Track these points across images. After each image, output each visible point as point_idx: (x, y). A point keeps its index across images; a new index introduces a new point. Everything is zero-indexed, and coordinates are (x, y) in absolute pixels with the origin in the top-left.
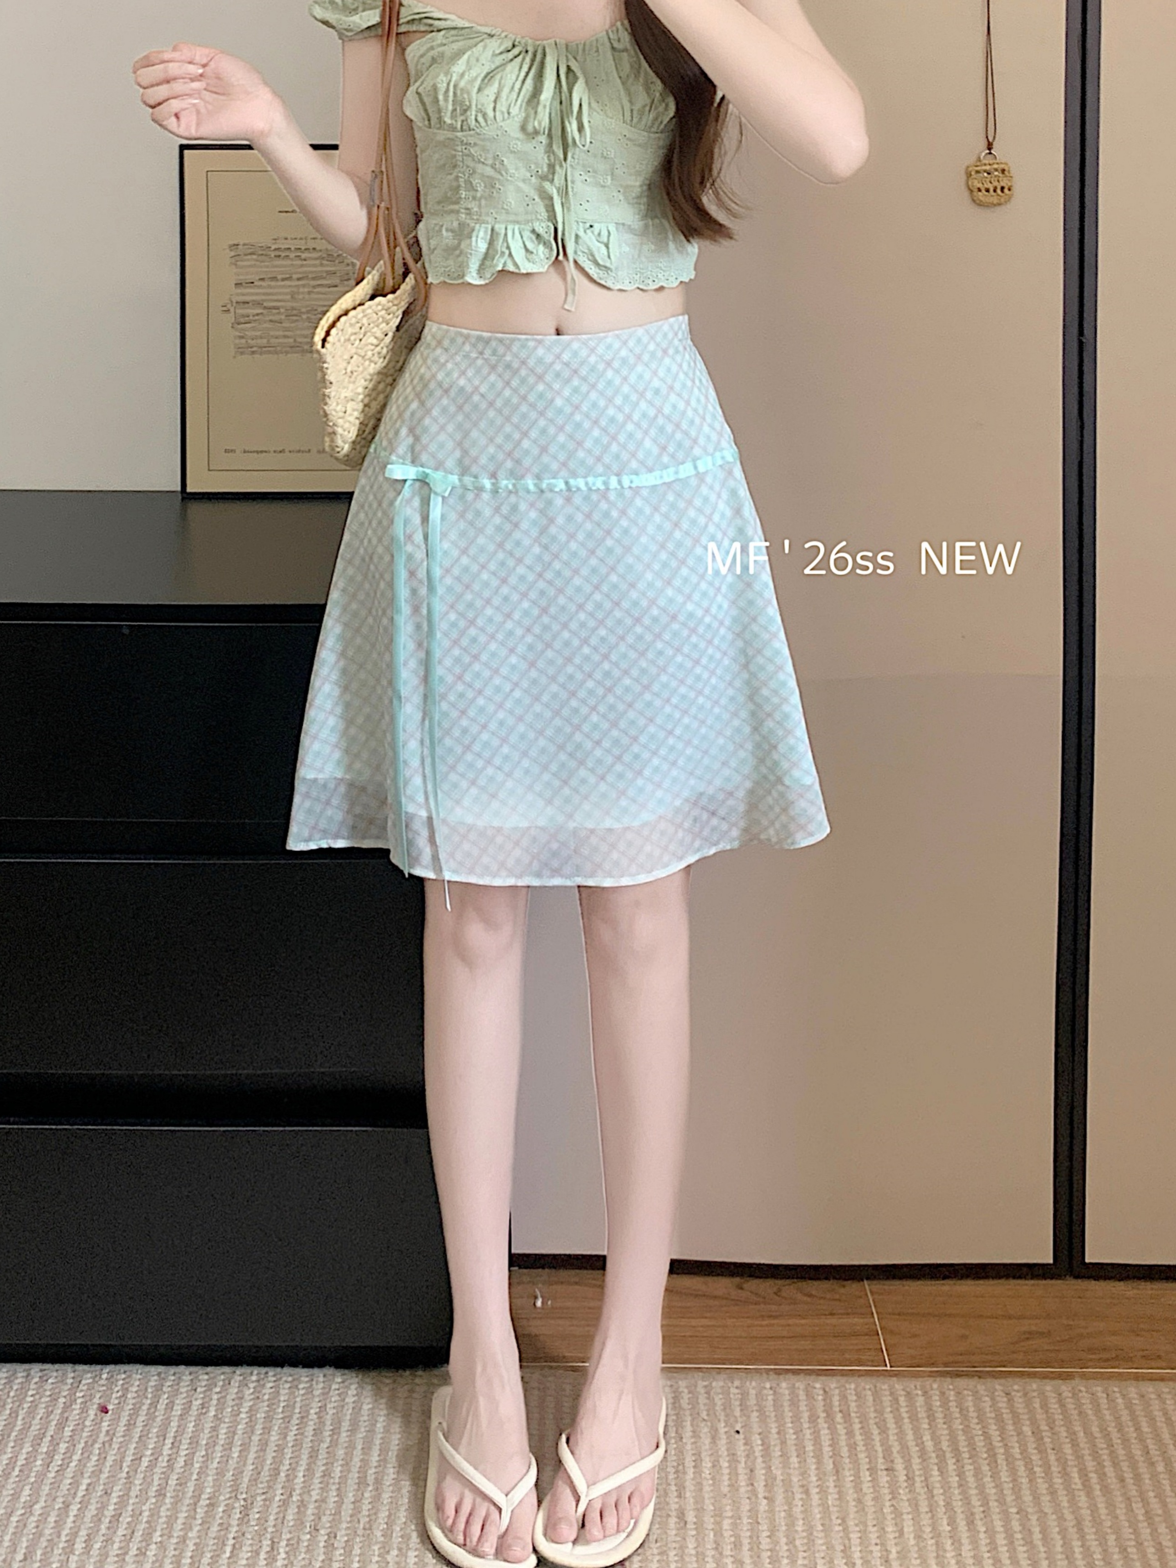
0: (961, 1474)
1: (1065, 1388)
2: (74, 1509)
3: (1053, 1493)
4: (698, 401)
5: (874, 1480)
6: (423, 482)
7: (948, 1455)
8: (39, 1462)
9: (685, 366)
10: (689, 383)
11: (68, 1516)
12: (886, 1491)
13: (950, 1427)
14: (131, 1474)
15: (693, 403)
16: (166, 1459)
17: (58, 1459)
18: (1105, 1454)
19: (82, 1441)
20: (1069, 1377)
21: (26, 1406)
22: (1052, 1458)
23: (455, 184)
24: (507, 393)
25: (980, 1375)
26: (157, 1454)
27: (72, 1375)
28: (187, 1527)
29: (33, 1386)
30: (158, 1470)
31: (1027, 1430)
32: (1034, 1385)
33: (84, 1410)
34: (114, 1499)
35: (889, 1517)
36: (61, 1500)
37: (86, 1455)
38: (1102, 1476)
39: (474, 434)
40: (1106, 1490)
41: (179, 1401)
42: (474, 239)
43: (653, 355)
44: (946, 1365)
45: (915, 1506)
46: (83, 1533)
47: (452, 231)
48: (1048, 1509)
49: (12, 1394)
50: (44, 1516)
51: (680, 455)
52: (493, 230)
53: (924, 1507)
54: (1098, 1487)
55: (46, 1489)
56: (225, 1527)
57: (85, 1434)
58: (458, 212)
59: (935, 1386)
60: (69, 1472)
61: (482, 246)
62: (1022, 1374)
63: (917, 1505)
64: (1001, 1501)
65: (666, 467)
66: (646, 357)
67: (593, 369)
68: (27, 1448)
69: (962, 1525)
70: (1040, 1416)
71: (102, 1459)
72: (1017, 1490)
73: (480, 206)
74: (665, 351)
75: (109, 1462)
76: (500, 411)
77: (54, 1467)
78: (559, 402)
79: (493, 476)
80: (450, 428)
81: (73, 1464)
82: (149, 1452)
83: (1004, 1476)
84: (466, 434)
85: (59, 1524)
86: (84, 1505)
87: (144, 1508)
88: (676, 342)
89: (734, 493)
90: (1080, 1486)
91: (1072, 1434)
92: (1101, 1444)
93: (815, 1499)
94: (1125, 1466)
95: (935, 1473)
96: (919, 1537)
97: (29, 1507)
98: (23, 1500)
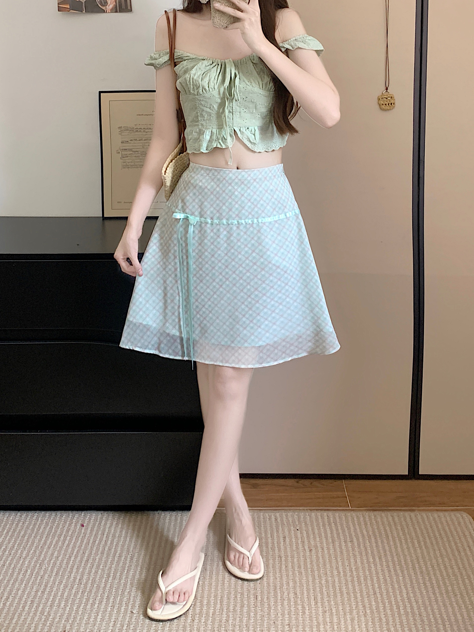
0: (376, 543)
1: (412, 514)
2: (73, 558)
3: (408, 548)
4: (286, 193)
5: (346, 546)
6: (186, 219)
7: (372, 536)
8: (60, 543)
9: (281, 182)
10: (283, 188)
11: (70, 561)
12: (351, 549)
13: (372, 528)
14: (92, 546)
15: (284, 194)
16: (104, 541)
17: (67, 542)
18: (426, 535)
19: (75, 536)
20: (413, 510)
21: (55, 525)
22: (408, 537)
23: (197, 115)
24: (218, 189)
25: (382, 510)
26: (101, 540)
27: (71, 514)
28: (112, 563)
29: (58, 518)
30: (101, 545)
31: (399, 528)
32: (402, 513)
33: (76, 525)
34: (86, 555)
35: (352, 557)
36: (68, 555)
37: (76, 541)
38: (425, 543)
39: (206, 203)
40: (426, 547)
41: (107, 522)
42: (205, 135)
43: (270, 177)
44: (371, 507)
45: (361, 554)
46: (76, 566)
47: (197, 132)
48: (407, 553)
49: (51, 521)
50: (62, 561)
51: (280, 212)
52: (212, 131)
53: (364, 554)
54: (424, 546)
55: (63, 552)
56: (125, 563)
57: (76, 534)
58: (198, 125)
59: (367, 514)
60: (71, 546)
61: (208, 138)
62: (397, 510)
63: (361, 553)
64: (391, 552)
65: (275, 215)
66: (268, 178)
67: (249, 182)
68: (56, 538)
69: (377, 560)
70: (404, 523)
71: (82, 541)
72: (396, 548)
73: (206, 123)
74: (275, 176)
75: (84, 543)
76: (215, 196)
77: (65, 545)
78: (236, 193)
79: (212, 218)
80: (197, 201)
81: (72, 543)
82: (98, 539)
83: (392, 543)
84: (202, 203)
85: (67, 563)
86: (76, 557)
87: (97, 558)
88: (278, 173)
89: (299, 224)
90: (418, 546)
91: (415, 529)
92: (425, 532)
93: (326, 552)
94: (433, 539)
95: (368, 542)
96: (362, 563)
97: (58, 557)
98: (55, 556)
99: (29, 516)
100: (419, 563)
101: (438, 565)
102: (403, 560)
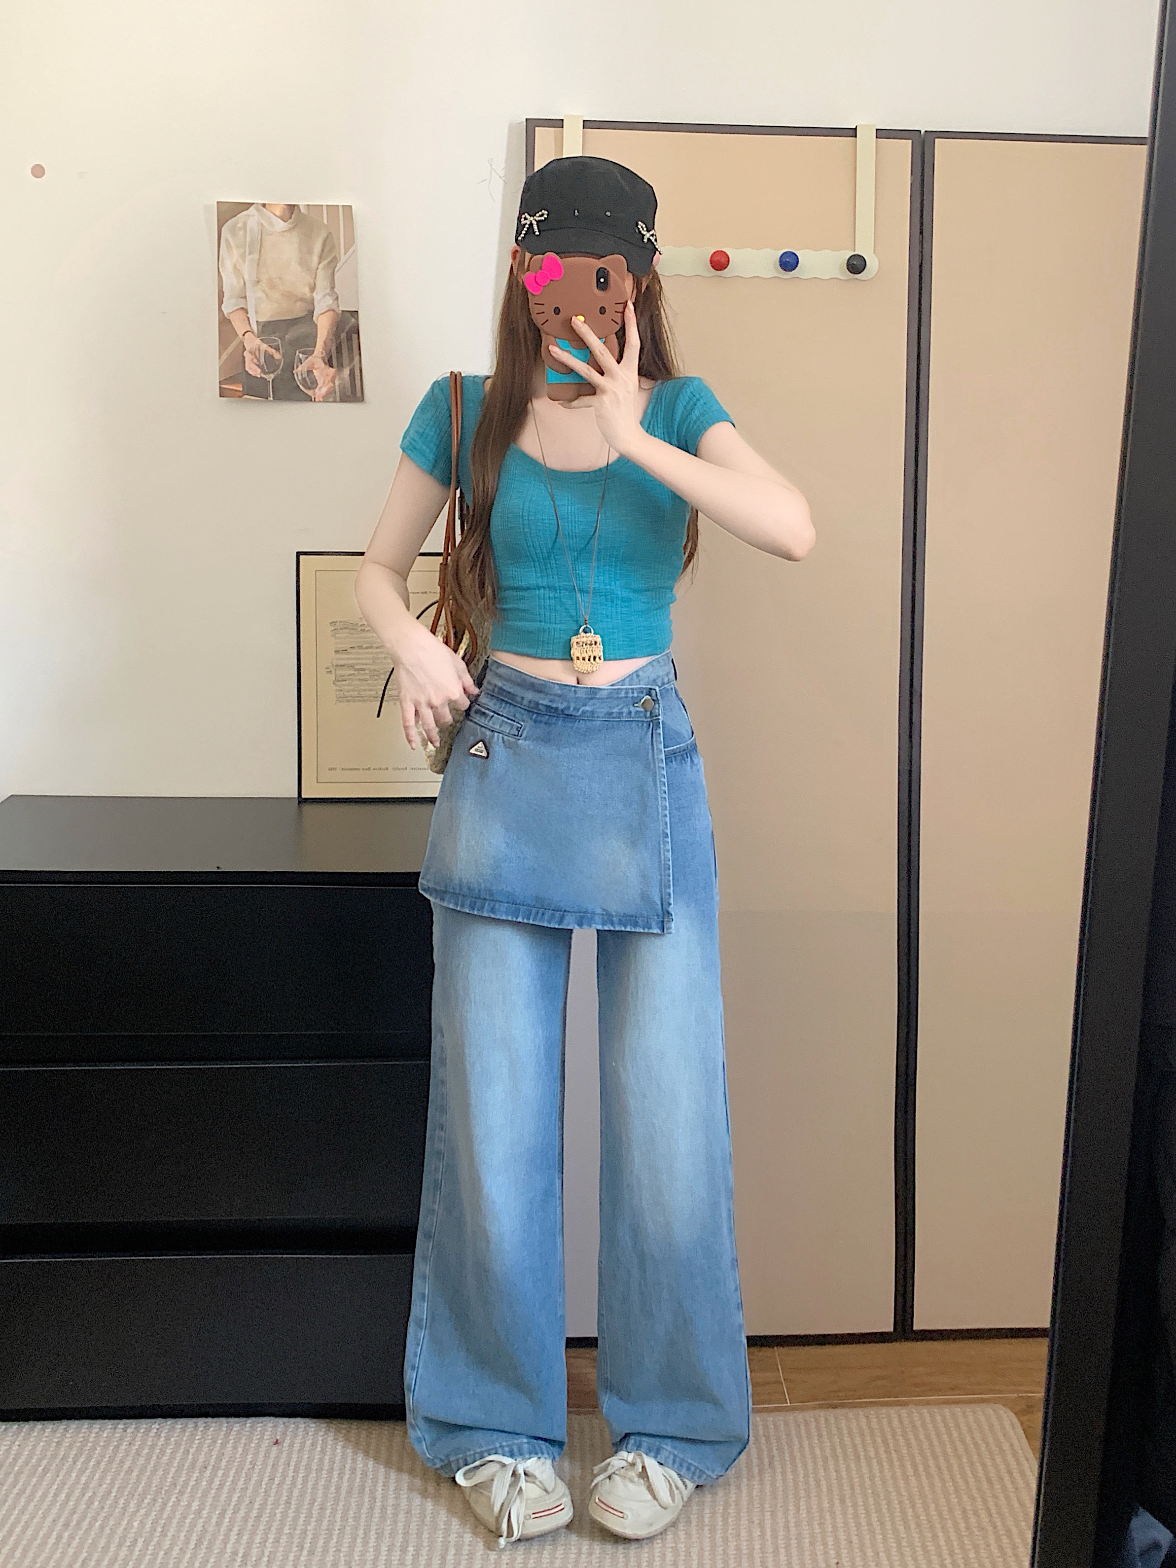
1: (904, 1412)
2: (229, 1513)
3: (894, 1478)
8: (204, 1483)
11: (225, 1519)
14: (268, 1489)
16: (291, 1479)
17: (217, 1482)
18: (928, 1454)
19: (234, 1469)
20: (905, 1404)
21: (195, 1446)
25: (849, 1406)
26: (284, 1477)
27: (226, 1425)
28: (307, 1522)
29: (199, 1433)
30: (285, 1487)
31: (879, 1440)
32: (884, 1410)
34: (256, 1506)
37: (236, 1478)
38: (927, 1468)
40: (929, 1476)
41: (298, 1440)
44: (825, 1399)
46: (236, 1529)
49: (185, 1439)
50: (209, 1518)
53: (813, 1493)
54: (924, 1474)
55: (210, 1500)
56: (331, 1523)
59: (822, 1414)
60: (225, 1490)
62: (875, 1404)
63: (809, 1492)
64: (862, 1486)
69: (837, 1503)
70: (887, 1430)
71: (248, 1479)
72: (872, 1478)
75: (253, 1481)
81: (228, 1484)
83: (865, 1469)
85: (219, 1524)
86: (236, 1510)
87: (277, 1511)
90: (912, 1474)
91: (907, 1441)
92: (926, 1445)
94: (941, 1459)
95: (822, 1471)
96: (809, 1512)
97: (199, 1512)
98: (193, 1508)
99: (142, 1431)
100: (913, 1507)
101: (951, 1510)
102: (884, 1502)
